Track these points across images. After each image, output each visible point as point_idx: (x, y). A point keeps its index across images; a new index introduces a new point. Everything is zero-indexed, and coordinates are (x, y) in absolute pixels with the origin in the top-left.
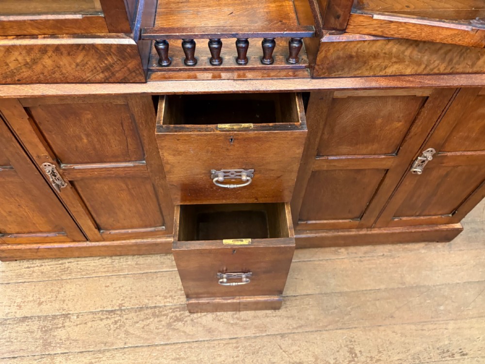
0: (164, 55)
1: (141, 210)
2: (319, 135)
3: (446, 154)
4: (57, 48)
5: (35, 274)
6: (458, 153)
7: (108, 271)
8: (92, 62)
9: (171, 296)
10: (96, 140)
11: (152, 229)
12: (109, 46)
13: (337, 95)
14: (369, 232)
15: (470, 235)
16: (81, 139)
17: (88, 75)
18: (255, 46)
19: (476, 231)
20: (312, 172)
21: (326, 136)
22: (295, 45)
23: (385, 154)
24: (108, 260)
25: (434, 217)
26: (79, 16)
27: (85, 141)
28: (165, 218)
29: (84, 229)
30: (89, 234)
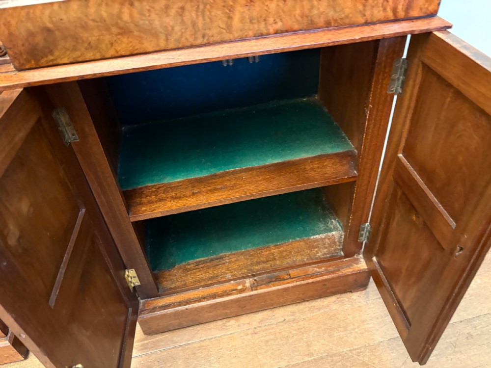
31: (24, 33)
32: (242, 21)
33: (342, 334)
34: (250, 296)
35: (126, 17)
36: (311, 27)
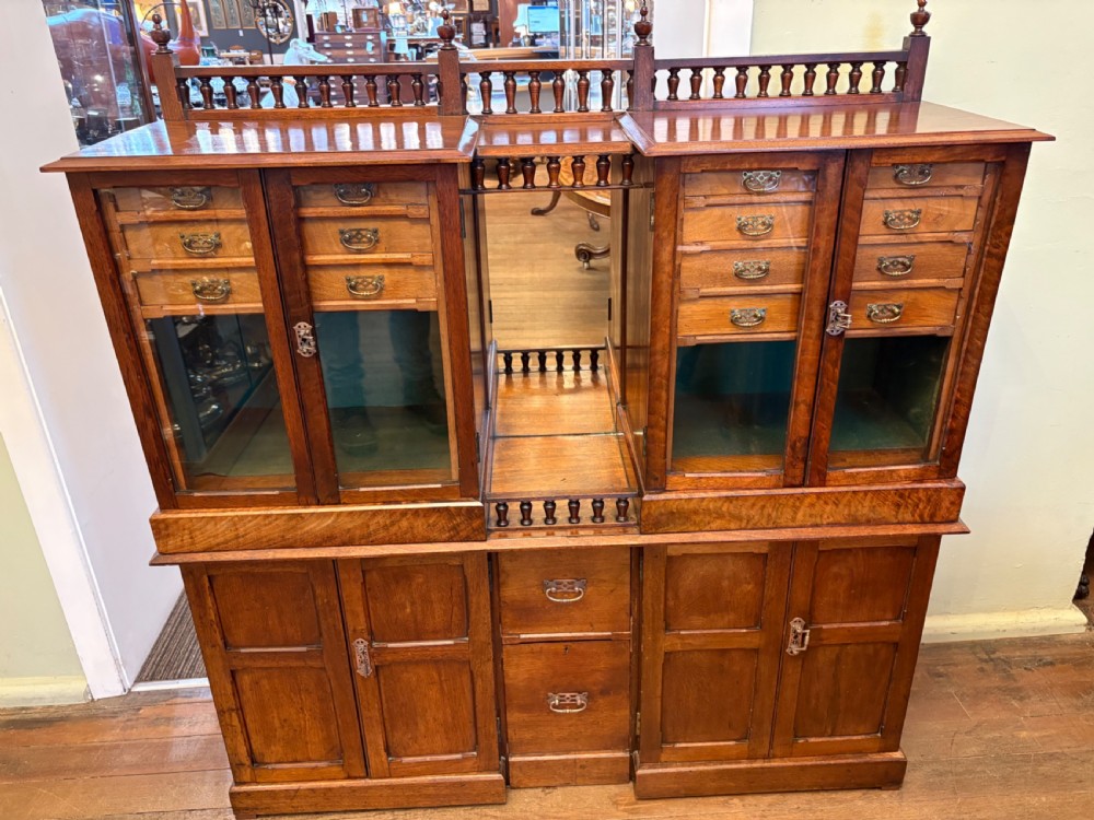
0: (502, 516)
1: (450, 719)
2: (663, 600)
3: (820, 626)
4: (416, 511)
6: (835, 626)
8: (442, 522)
10: (419, 609)
11: (459, 756)
12: (460, 508)
13: (671, 551)
14: (767, 765)
15: (931, 780)
16: (404, 607)
17: (436, 535)
18: (586, 507)
19: (941, 775)
20: (666, 653)
21: (671, 603)
22: (622, 504)
23: (747, 628)
25: (855, 738)
26: (439, 486)
27: (408, 610)
28: (479, 733)
29: (370, 753)
30: (373, 762)
31: (657, 513)
32: (804, 516)
34: (762, 768)
35: (724, 509)
36: (855, 521)
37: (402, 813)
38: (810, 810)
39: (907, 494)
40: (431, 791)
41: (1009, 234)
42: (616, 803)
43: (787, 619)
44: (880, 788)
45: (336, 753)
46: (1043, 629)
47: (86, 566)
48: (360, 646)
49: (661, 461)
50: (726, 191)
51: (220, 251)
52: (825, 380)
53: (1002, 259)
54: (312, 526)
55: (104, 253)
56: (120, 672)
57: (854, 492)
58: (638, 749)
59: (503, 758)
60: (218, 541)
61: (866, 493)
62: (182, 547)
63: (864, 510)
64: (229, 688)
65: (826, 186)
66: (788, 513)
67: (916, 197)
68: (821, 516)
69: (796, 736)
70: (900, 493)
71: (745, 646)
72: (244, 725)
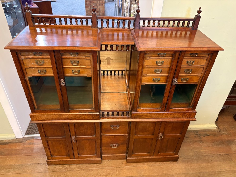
0: (103, 115)
1: (91, 149)
2: (135, 130)
3: (165, 135)
4: (86, 114)
5: (58, 169)
6: (168, 135)
7: (78, 169)
8: (91, 116)
9: (96, 176)
10: (85, 130)
11: (92, 155)
12: (95, 114)
13: (137, 122)
14: (152, 157)
15: (183, 160)
16: (82, 130)
17: (90, 119)
18: (120, 113)
20: (134, 139)
21: (136, 130)
22: (128, 113)
23: (151, 135)
24: (78, 165)
25: (170, 153)
26: (90, 109)
27: (83, 131)
28: (97, 151)
29: (75, 154)
30: (75, 156)
31: (135, 116)
32: (164, 117)
33: (170, 170)
35: (148, 115)
36: (174, 118)
37: (81, 165)
38: (160, 165)
39: (185, 113)
40: (87, 161)
41: (212, 67)
42: (123, 163)
43: (159, 133)
44: (174, 161)
45: (68, 154)
46: (208, 128)
47: (14, 114)
48: (73, 137)
49: (136, 106)
50: (154, 56)
51: (44, 64)
52: (171, 93)
53: (210, 71)
54: (64, 116)
55: (18, 65)
56: (22, 133)
57: (175, 113)
58: (128, 154)
59: (101, 155)
60: (44, 119)
61: (177, 113)
62: (36, 120)
63: (176, 116)
64: (46, 144)
65: (175, 57)
66: (161, 116)
67: (194, 59)
68: (168, 117)
69: (158, 152)
70: (184, 113)
71: (150, 138)
72: (49, 150)
